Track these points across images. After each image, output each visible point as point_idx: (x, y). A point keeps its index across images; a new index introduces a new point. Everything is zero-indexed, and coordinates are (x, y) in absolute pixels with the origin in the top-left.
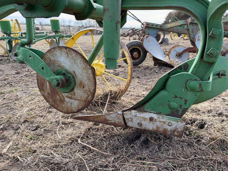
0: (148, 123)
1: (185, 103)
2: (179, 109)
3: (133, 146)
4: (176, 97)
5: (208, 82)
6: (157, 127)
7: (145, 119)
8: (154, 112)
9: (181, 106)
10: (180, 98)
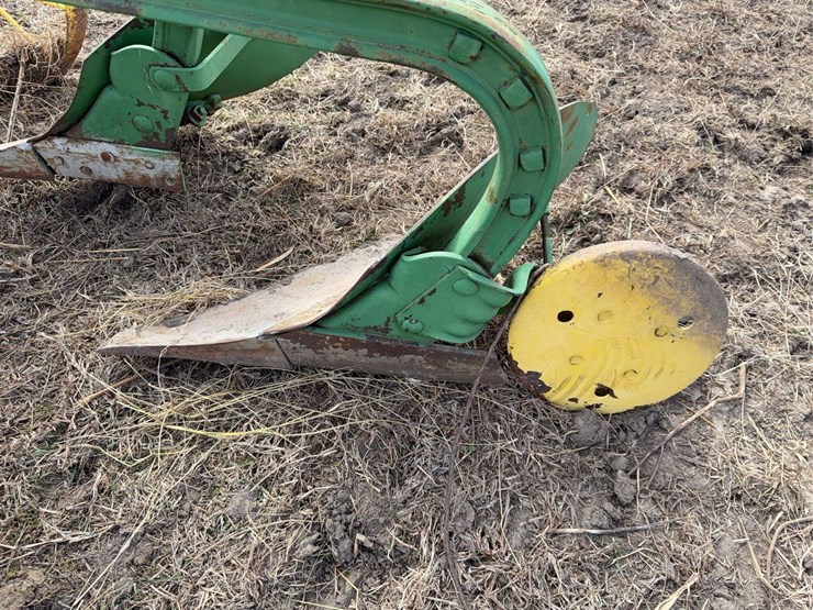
0: (103, 167)
1: (166, 117)
2: (157, 130)
3: (89, 219)
4: (140, 104)
5: (192, 73)
6: (127, 173)
7: (93, 158)
8: (107, 140)
9: (159, 124)
10: (149, 105)
